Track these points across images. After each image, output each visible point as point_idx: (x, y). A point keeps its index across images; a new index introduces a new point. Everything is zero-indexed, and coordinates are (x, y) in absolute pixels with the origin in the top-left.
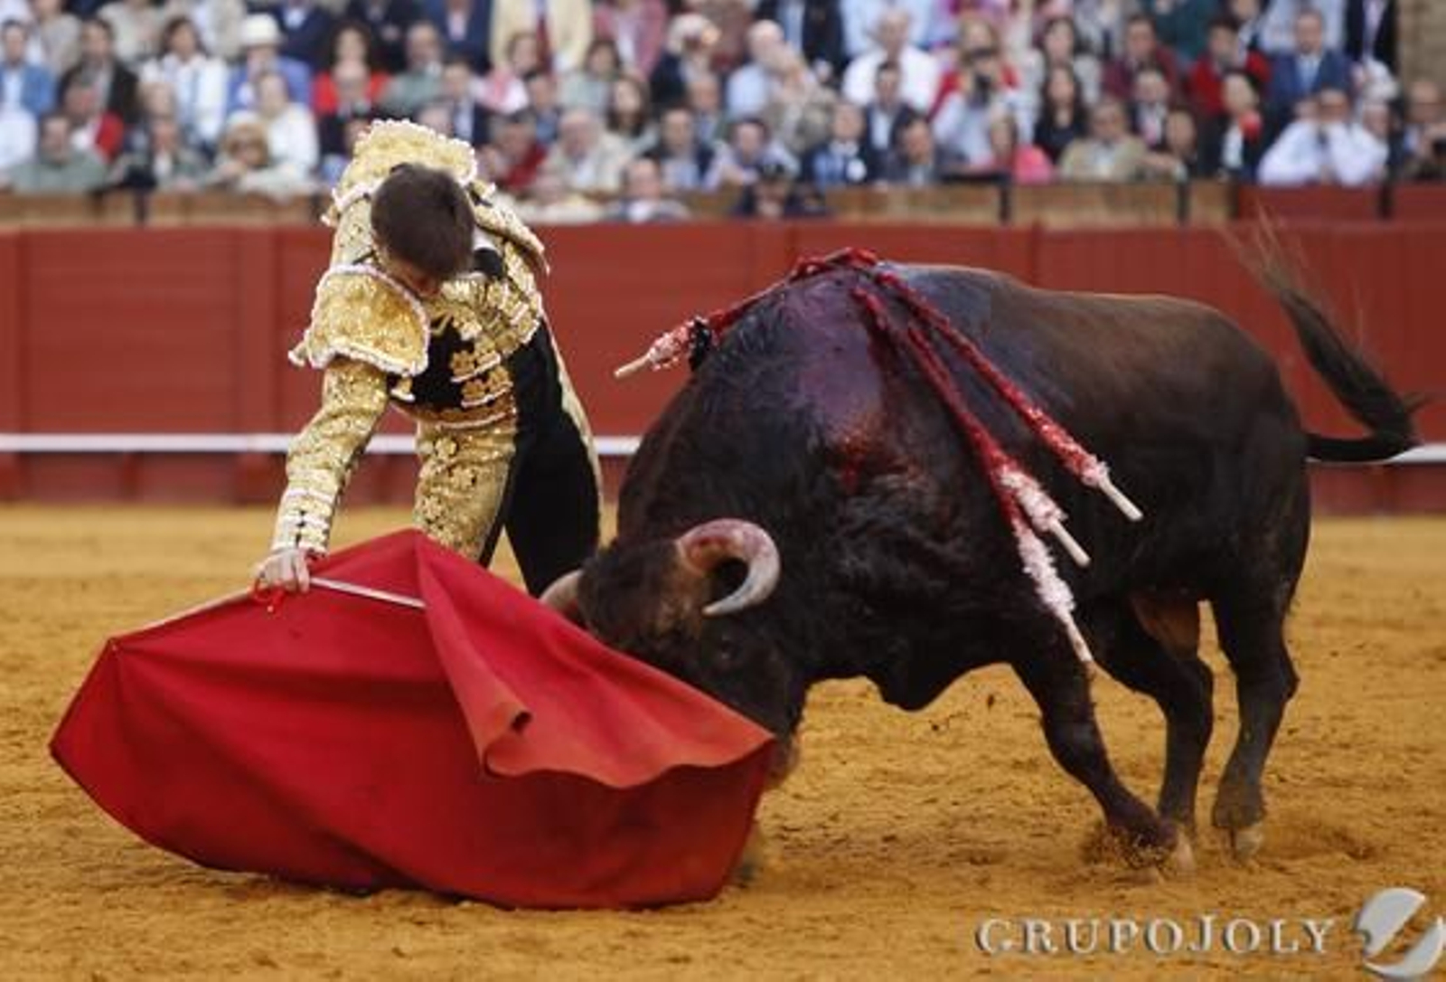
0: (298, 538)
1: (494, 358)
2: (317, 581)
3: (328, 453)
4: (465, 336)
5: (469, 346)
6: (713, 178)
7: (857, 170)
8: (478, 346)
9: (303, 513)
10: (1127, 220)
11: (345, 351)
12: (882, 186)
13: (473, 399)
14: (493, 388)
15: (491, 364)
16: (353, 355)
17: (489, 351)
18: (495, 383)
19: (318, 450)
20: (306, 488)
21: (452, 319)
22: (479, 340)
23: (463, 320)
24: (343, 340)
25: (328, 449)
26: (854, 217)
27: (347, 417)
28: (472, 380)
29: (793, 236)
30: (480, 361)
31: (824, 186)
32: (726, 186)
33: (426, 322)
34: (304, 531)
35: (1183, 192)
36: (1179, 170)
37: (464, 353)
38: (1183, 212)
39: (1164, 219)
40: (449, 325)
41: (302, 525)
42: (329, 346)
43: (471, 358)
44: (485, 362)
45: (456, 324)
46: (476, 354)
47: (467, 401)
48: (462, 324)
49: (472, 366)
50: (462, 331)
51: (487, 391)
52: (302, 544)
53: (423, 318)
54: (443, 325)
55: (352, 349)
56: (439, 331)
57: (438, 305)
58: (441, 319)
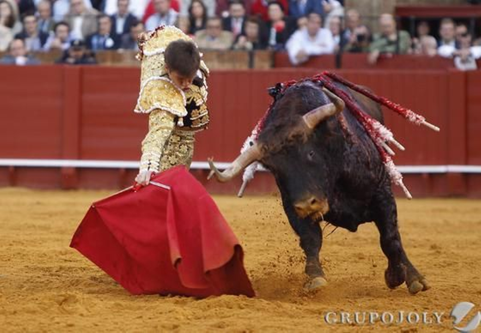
0: (149, 168)
1: (206, 112)
2: (151, 182)
3: (157, 142)
4: (198, 105)
5: (198, 108)
6: (47, 46)
7: (110, 43)
8: (201, 108)
9: (149, 160)
10: (227, 67)
11: (160, 107)
12: (121, 51)
13: (195, 125)
14: (203, 122)
15: (204, 114)
16: (162, 108)
17: (204, 110)
18: (204, 120)
19: (153, 141)
20: (150, 152)
21: (194, 98)
22: (202, 105)
23: (197, 98)
24: (158, 103)
25: (157, 140)
26: (109, 64)
27: (161, 130)
28: (197, 119)
29: (82, 71)
30: (201, 113)
31: (95, 50)
32: (53, 49)
33: (185, 99)
34: (151, 166)
35: (251, 55)
36: (249, 45)
37: (196, 110)
38: (251, 63)
39: (244, 67)
40: (193, 100)
41: (150, 164)
42: (153, 106)
43: (198, 112)
44: (203, 113)
45: (195, 100)
46: (200, 110)
47: (193, 125)
48: (197, 100)
49: (198, 114)
50: (197, 102)
51: (201, 122)
52: (150, 169)
53: (184, 97)
54: (191, 100)
55: (162, 106)
56: (189, 102)
57: (189, 93)
58: (190, 98)
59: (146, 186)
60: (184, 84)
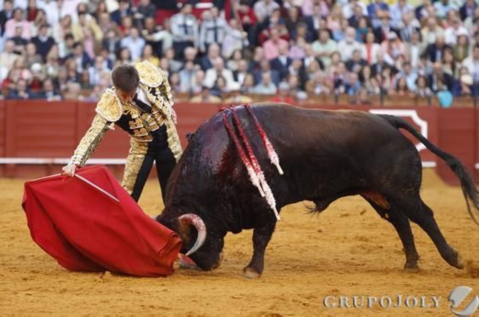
0: (74, 161)
2: (76, 174)
3: (86, 140)
4: (133, 117)
5: (134, 120)
8: (136, 121)
17: (140, 123)
18: (142, 132)
21: (130, 111)
22: (137, 119)
23: (134, 113)
27: (93, 130)
30: (137, 125)
33: (122, 110)
40: (129, 113)
41: (76, 158)
43: (134, 123)
44: (139, 126)
45: (131, 113)
46: (136, 123)
48: (133, 114)
49: (135, 126)
51: (140, 133)
52: (74, 163)
56: (126, 114)
57: (127, 106)
58: (128, 111)
59: (71, 177)
60: (127, 98)
